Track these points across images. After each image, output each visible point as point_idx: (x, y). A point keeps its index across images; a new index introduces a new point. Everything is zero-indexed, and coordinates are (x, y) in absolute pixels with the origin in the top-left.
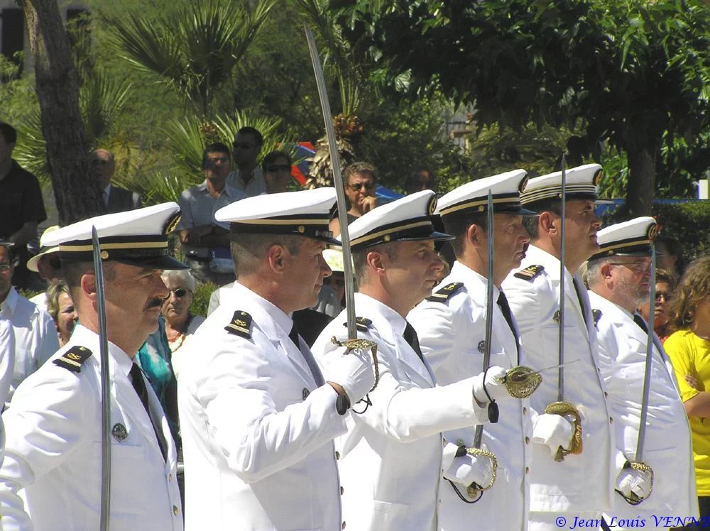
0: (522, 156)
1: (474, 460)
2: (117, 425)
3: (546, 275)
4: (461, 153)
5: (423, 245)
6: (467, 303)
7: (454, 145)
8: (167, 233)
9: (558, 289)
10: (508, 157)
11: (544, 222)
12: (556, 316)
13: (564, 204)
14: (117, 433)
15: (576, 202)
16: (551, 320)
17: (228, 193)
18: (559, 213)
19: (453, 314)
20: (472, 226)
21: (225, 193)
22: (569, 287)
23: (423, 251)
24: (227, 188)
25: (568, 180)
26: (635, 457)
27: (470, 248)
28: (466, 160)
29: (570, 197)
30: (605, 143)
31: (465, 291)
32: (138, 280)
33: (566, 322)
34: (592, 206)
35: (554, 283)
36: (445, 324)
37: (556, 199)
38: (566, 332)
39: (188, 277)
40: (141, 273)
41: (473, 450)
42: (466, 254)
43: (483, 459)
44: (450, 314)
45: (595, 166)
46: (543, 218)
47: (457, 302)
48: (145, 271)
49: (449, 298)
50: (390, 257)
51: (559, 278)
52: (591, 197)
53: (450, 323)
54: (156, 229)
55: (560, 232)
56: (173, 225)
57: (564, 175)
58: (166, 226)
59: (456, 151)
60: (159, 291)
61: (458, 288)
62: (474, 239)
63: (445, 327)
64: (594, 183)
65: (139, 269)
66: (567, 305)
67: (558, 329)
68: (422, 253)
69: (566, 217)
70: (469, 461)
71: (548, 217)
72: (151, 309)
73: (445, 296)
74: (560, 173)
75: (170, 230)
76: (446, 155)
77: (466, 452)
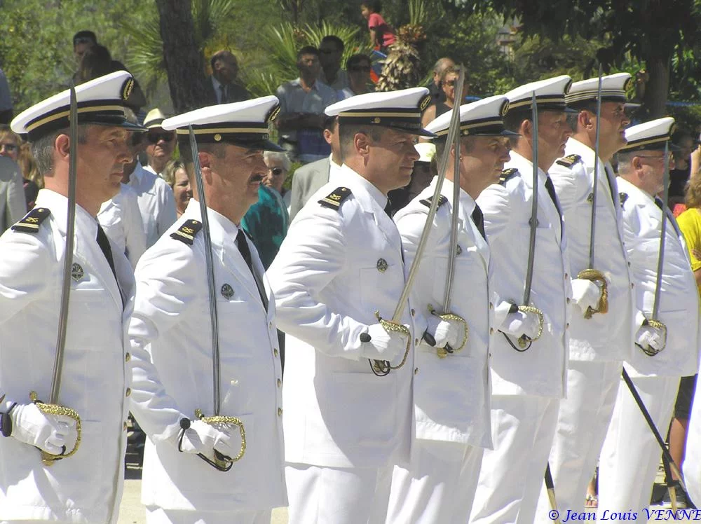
0: (556, 62)
1: (524, 316)
2: (225, 285)
3: (582, 163)
4: (507, 58)
5: (496, 140)
6: (521, 185)
7: (501, 52)
8: (269, 121)
9: (592, 174)
10: (545, 63)
11: (583, 119)
12: (590, 198)
13: (600, 104)
14: (225, 292)
15: (611, 103)
16: (585, 201)
17: (318, 88)
18: (595, 112)
19: (510, 195)
20: (525, 122)
21: (314, 88)
22: (601, 173)
23: (496, 145)
24: (318, 84)
25: (604, 85)
26: (651, 316)
27: (523, 139)
28: (512, 64)
29: (605, 99)
30: (628, 54)
31: (520, 175)
32: (244, 160)
33: (598, 203)
34: (623, 108)
35: (590, 171)
36: (502, 202)
37: (593, 101)
38: (598, 212)
39: (285, 159)
40: (247, 154)
41: (523, 308)
42: (520, 144)
43: (532, 315)
44: (507, 194)
45: (626, 75)
46: (581, 116)
47: (512, 184)
48: (251, 151)
49: (506, 181)
50: (467, 148)
51: (593, 166)
52: (622, 100)
53: (507, 201)
54: (260, 118)
55: (595, 129)
56: (274, 115)
57: (600, 81)
58: (268, 116)
59: (503, 57)
60: (261, 169)
61: (514, 173)
62: (527, 132)
63: (503, 205)
64: (624, 89)
65: (246, 150)
66: (599, 188)
67: (591, 208)
68: (494, 147)
69: (601, 116)
70: (520, 317)
71: (586, 115)
72: (254, 183)
73: (503, 179)
74: (597, 79)
75: (271, 118)
76: (495, 60)
77: (518, 309)
